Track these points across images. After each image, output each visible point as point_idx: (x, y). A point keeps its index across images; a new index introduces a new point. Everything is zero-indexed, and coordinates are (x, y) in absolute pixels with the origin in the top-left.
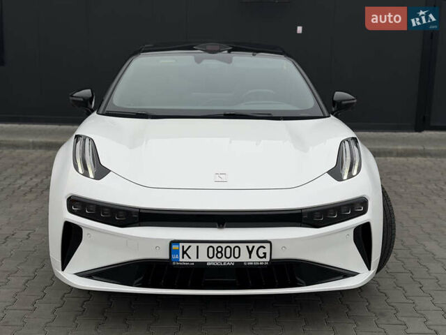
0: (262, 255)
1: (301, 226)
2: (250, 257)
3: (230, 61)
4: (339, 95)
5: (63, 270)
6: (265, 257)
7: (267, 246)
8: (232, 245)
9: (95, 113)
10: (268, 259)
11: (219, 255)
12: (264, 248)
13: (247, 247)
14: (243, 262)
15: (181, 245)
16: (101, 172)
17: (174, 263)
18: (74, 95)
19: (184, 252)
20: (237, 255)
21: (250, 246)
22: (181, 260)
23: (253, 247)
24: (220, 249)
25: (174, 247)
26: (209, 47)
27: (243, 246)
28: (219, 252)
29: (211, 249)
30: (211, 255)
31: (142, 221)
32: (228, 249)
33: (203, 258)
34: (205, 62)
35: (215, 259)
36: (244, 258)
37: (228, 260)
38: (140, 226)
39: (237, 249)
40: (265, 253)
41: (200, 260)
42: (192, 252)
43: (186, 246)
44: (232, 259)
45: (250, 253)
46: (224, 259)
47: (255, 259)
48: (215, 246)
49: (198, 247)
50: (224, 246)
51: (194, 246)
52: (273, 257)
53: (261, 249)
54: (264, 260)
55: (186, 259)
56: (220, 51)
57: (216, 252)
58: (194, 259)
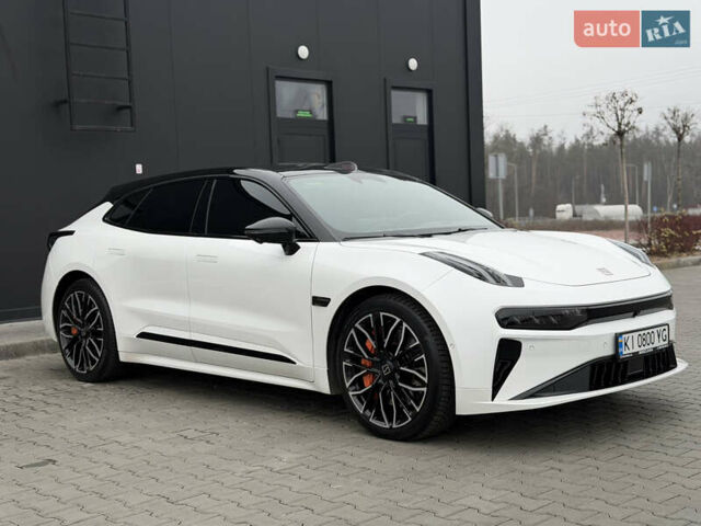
0: (664, 338)
2: (659, 341)
5: (493, 398)
6: (666, 339)
7: (666, 328)
8: (650, 331)
13: (657, 331)
14: (656, 348)
15: (623, 336)
17: (621, 357)
19: (625, 344)
20: (653, 341)
21: (659, 329)
22: (624, 352)
23: (660, 331)
25: (620, 340)
27: (654, 330)
28: (644, 339)
29: (640, 338)
32: (649, 335)
33: (636, 349)
35: (643, 348)
36: (657, 343)
38: (586, 324)
39: (652, 335)
40: (666, 336)
41: (634, 351)
42: (629, 344)
44: (651, 346)
45: (659, 337)
46: (647, 347)
47: (661, 342)
48: (642, 333)
49: (632, 337)
50: (646, 332)
51: (630, 335)
53: (664, 331)
54: (666, 342)
55: (627, 351)
57: (642, 340)
58: (631, 350)
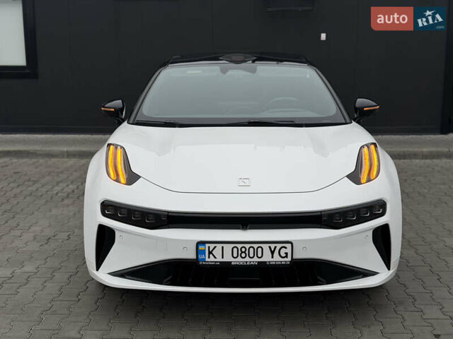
0: (284, 255)
1: (320, 228)
2: (272, 257)
3: (254, 71)
4: (361, 102)
5: (97, 270)
6: (286, 256)
7: (289, 246)
8: (256, 246)
9: (126, 123)
10: (289, 259)
11: (243, 255)
12: (286, 248)
13: (270, 247)
14: (266, 262)
15: (207, 245)
16: (132, 178)
17: (201, 263)
18: (106, 106)
19: (210, 253)
20: (260, 256)
21: (273, 246)
22: (207, 259)
23: (275, 247)
24: (243, 250)
25: (201, 248)
26: (234, 57)
27: (266, 247)
28: (243, 252)
29: (235, 250)
30: (235, 255)
31: (171, 223)
32: (252, 250)
33: (228, 258)
34: (230, 73)
35: (239, 259)
36: (267, 258)
37: (251, 260)
38: (169, 228)
39: (260, 249)
40: (286, 254)
41: (225, 259)
42: (217, 252)
43: (212, 246)
44: (256, 259)
45: (272, 253)
46: (247, 259)
47: (277, 258)
48: (239, 246)
49: (223, 247)
50: (247, 246)
51: (219, 246)
52: (295, 257)
53: (283, 249)
54: (285, 259)
55: (212, 259)
56: (245, 61)
57: (240, 252)
58: (219, 259)
